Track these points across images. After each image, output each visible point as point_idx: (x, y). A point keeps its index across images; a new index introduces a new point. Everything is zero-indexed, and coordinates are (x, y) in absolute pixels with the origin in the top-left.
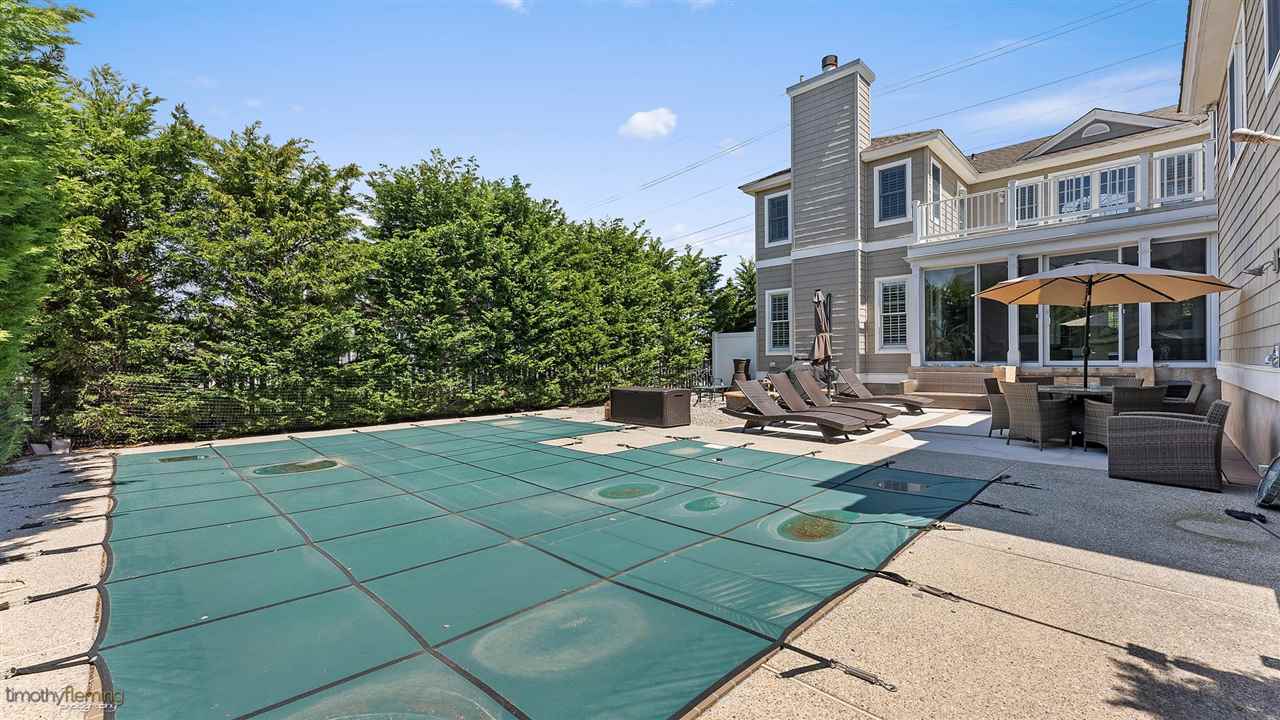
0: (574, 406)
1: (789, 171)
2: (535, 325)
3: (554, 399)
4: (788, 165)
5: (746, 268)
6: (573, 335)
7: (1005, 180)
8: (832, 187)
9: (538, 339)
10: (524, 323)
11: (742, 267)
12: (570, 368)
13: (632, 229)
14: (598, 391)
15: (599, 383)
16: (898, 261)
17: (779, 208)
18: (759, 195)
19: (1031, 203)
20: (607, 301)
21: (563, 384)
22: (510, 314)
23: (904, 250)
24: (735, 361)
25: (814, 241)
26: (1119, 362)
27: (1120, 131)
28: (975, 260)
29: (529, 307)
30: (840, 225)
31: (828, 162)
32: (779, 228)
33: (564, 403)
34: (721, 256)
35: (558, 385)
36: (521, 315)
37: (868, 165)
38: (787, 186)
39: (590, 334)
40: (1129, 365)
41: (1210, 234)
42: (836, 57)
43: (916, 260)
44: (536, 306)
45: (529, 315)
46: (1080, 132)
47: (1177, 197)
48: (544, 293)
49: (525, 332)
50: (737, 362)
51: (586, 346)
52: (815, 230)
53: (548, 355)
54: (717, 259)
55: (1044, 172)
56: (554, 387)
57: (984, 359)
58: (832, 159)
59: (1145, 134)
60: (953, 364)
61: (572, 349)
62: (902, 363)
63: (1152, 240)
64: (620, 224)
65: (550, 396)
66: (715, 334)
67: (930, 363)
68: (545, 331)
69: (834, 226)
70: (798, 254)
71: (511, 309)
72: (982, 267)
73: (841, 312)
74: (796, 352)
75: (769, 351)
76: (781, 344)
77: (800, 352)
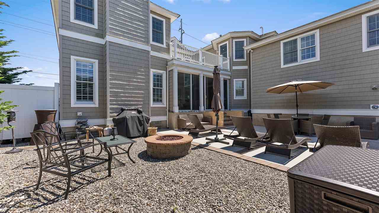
16: (163, 64)
23: (165, 60)
25: (124, 35)
32: (83, 13)
41: (228, 79)
47: (224, 68)
57: (193, 109)
62: (164, 111)
63: (224, 78)
67: (181, 111)
69: (137, 32)
70: (112, 39)
72: (193, 75)
73: (141, 82)
74: (111, 104)
75: (74, 103)
76: (85, 98)
77: (114, 104)
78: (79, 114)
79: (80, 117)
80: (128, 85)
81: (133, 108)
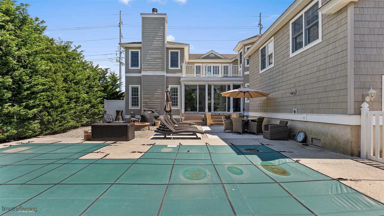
0: (46, 135)
1: (141, 43)
2: (28, 89)
3: (35, 132)
4: (140, 41)
5: (112, 75)
6: (48, 96)
7: (194, 63)
8: (157, 53)
9: (28, 97)
10: (20, 87)
11: (110, 75)
12: (47, 114)
13: (74, 48)
14: (60, 126)
15: (60, 122)
16: (178, 81)
17: (135, 56)
18: (127, 49)
19: (200, 70)
20: (65, 80)
21: (42, 123)
22: (11, 80)
23: (180, 78)
24: (117, 111)
25: (150, 70)
26: (227, 112)
27: (217, 57)
28: (198, 83)
29: (25, 78)
30: (159, 66)
31: (155, 44)
32: (135, 62)
33: (41, 134)
34: (108, 69)
35: (38, 124)
36: (18, 82)
37: (168, 49)
38: (140, 48)
39: (58, 96)
40: (229, 113)
41: (241, 84)
42: (157, 10)
43: (184, 81)
44: (31, 77)
45: (23, 83)
46: (209, 55)
47: (235, 75)
48: (35, 72)
49: (20, 93)
50: (118, 112)
51: (56, 102)
52: (150, 66)
53: (34, 107)
54: (106, 69)
55: (202, 63)
56: (36, 125)
57: (199, 111)
58: (156, 43)
59: (220, 59)
60: (192, 112)
61: (47, 104)
62: (178, 112)
63: (233, 84)
64: (70, 44)
65: (33, 130)
66: (105, 100)
67: (186, 112)
68: (33, 93)
69: (158, 66)
70: (143, 73)
71: (12, 78)
72: (199, 85)
73: (159, 95)
74: (143, 108)
75: (131, 107)
76: (135, 105)
77: (145, 108)
78: (132, 112)
79: (132, 114)
80: (152, 97)
81: (150, 110)
